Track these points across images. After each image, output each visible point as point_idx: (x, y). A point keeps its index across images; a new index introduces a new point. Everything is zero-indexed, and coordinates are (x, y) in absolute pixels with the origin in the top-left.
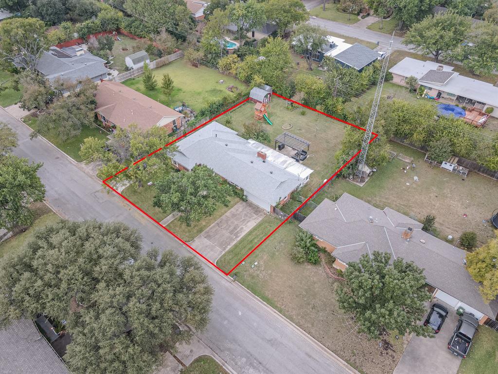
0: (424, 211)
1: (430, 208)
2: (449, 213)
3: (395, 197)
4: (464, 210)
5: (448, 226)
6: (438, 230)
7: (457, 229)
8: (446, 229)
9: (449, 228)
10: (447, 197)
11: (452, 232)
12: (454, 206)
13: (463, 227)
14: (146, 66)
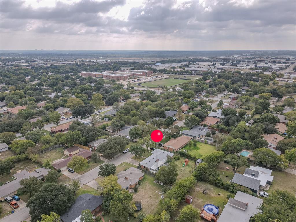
14: (206, 141)
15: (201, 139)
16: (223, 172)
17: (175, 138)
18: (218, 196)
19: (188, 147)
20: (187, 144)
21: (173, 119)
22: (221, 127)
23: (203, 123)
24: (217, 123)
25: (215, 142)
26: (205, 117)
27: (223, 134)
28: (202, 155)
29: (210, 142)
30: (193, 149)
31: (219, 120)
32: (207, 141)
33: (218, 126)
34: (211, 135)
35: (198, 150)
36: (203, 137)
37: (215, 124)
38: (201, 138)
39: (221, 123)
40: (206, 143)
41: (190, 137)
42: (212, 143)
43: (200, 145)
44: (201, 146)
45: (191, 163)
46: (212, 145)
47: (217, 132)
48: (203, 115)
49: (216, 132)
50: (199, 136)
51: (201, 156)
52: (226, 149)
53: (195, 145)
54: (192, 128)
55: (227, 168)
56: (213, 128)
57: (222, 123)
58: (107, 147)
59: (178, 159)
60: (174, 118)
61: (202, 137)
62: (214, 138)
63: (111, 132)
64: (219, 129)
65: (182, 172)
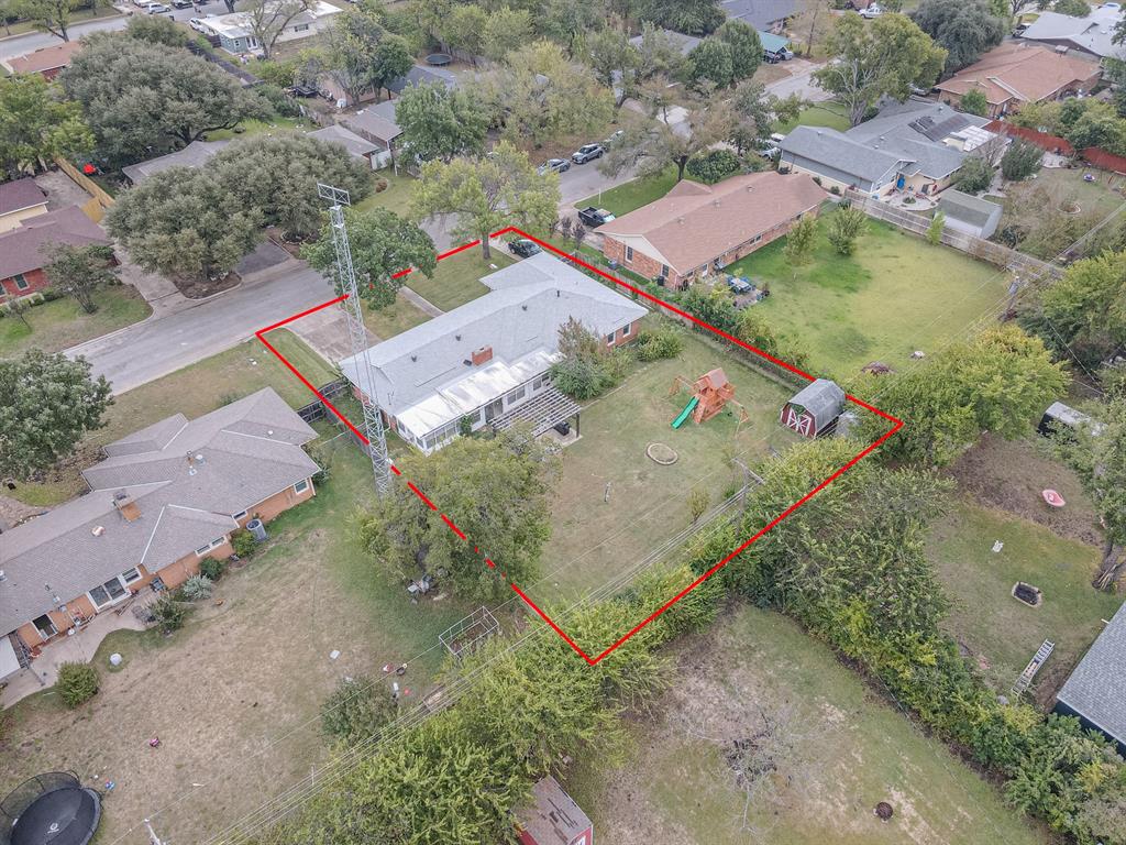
0: (226, 648)
1: (226, 667)
2: (188, 707)
3: (303, 602)
4: (176, 756)
5: (150, 679)
6: (155, 651)
7: (131, 696)
8: (147, 672)
9: (145, 678)
10: (244, 735)
11: (131, 680)
12: (202, 736)
13: (128, 717)
14: (938, 227)
15: (908, 201)
16: (1003, 532)
17: (712, 179)
18: (866, 821)
19: (780, 260)
20: (782, 241)
21: (755, 41)
22: (1097, 122)
23: (959, 86)
24: (1070, 90)
25: (1008, 236)
26: (993, 40)
27: (1089, 180)
28: (868, 335)
29: (968, 233)
30: (814, 278)
31: (1091, 71)
32: (949, 221)
33: (1072, 114)
34: (997, 182)
35: (852, 290)
36: (925, 189)
37: (1054, 97)
38: (911, 195)
39: (1095, 92)
40: (938, 240)
41: (829, 182)
42: (981, 246)
43: (886, 250)
44: (890, 263)
45: (753, 398)
46: (978, 258)
47: (1051, 160)
48: (978, 21)
49: (1037, 156)
50: (901, 182)
51: (854, 344)
52: (1090, 316)
53: (844, 251)
54: (871, 115)
55: (1050, 495)
56: (1025, 129)
57: (1105, 93)
58: (152, 212)
59: (668, 352)
60: (770, 42)
61: (918, 185)
62: (1008, 209)
63: (339, 105)
64: (1073, 138)
65: (642, 477)
